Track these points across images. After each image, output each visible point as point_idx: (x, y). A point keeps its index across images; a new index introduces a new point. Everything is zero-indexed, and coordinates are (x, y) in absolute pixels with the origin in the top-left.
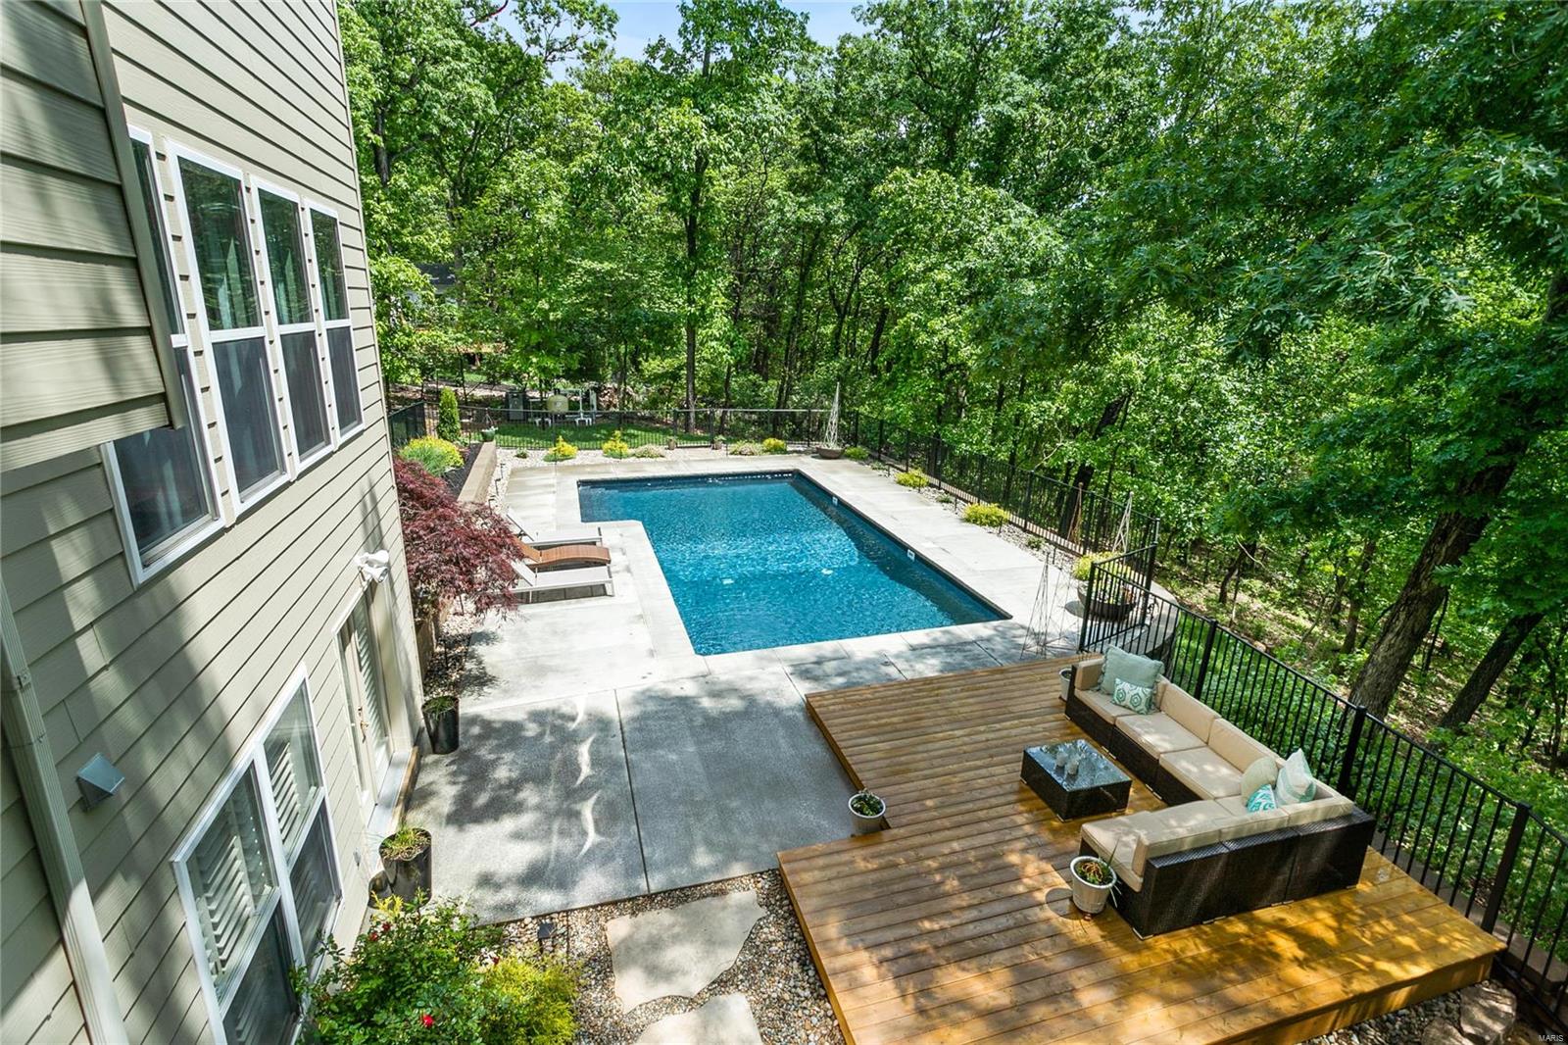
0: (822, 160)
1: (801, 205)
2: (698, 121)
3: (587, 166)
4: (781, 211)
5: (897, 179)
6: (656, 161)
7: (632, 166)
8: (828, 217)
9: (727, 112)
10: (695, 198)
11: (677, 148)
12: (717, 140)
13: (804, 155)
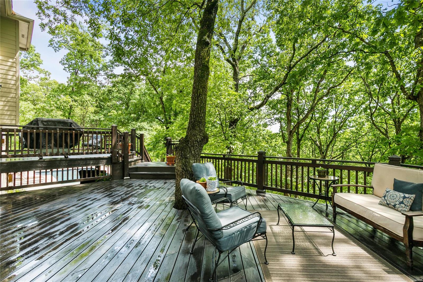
0: (101, 107)
1: (94, 116)
2: (70, 100)
3: (41, 107)
4: (89, 117)
5: (113, 112)
6: (60, 107)
7: (53, 107)
8: (100, 119)
9: (76, 98)
10: (70, 114)
11: (65, 104)
12: (74, 103)
13: (97, 107)
